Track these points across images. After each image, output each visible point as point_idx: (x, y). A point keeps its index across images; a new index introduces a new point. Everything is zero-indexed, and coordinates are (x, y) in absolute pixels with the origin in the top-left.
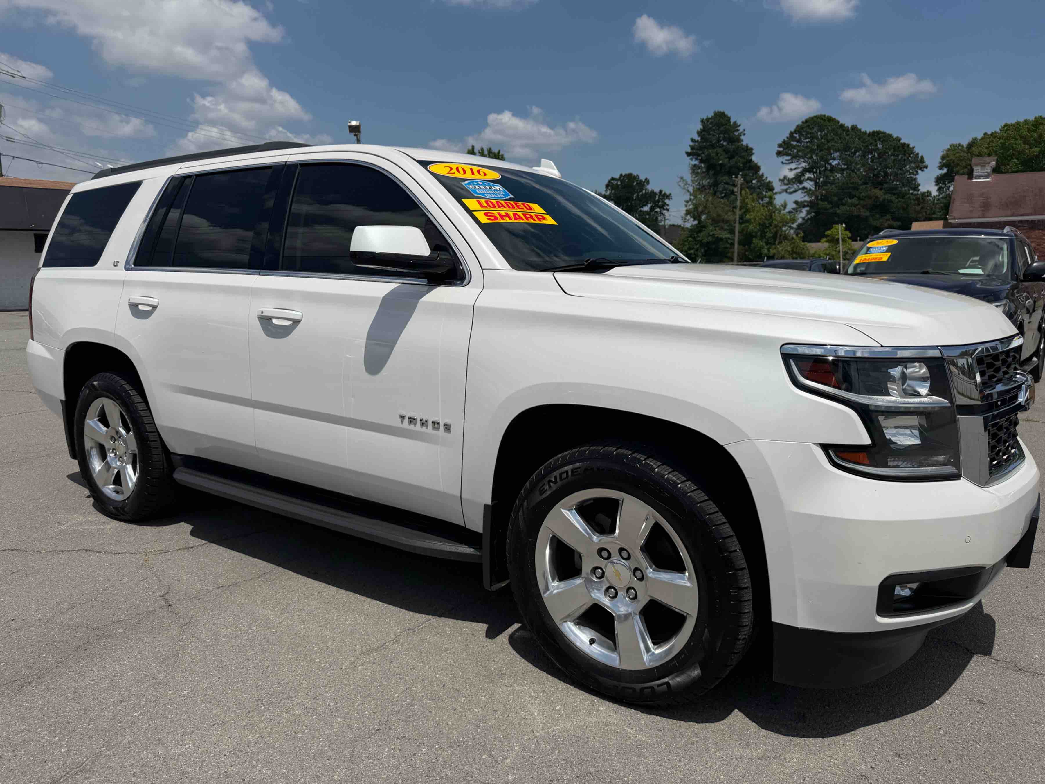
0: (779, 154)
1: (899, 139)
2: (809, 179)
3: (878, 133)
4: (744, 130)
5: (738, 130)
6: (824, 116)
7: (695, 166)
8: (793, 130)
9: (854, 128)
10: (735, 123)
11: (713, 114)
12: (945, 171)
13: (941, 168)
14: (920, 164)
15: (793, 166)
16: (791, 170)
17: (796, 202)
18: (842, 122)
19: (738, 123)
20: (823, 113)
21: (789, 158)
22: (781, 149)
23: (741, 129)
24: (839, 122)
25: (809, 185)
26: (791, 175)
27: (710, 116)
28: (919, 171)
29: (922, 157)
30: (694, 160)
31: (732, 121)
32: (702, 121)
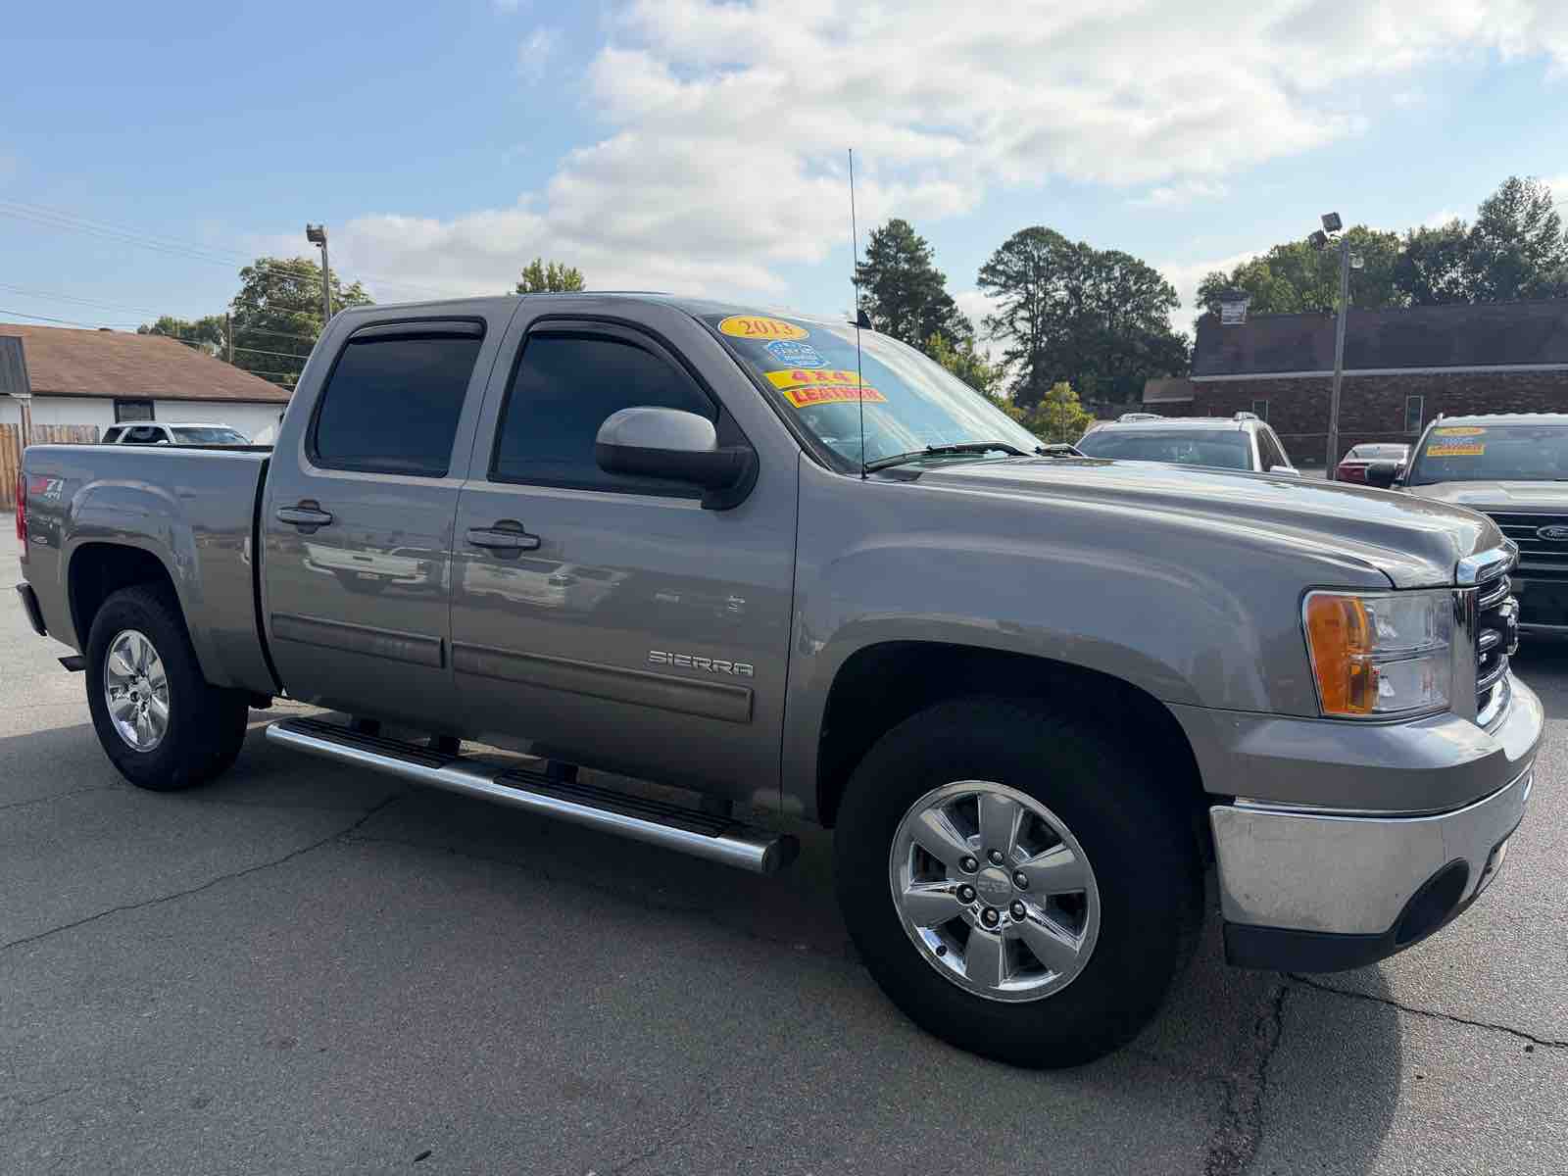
0: (982, 282)
1: (1141, 263)
2: (1023, 319)
3: (1115, 253)
4: (933, 250)
5: (924, 249)
6: (1043, 228)
7: (865, 297)
8: (1000, 248)
9: (1082, 246)
10: (920, 239)
11: (887, 224)
12: (1204, 310)
13: (1199, 306)
14: (1170, 296)
15: (1001, 299)
16: (999, 306)
17: (1007, 353)
18: (1066, 238)
19: (924, 239)
20: (1041, 225)
21: (997, 288)
22: (984, 276)
23: (928, 247)
24: (1062, 238)
25: (1024, 327)
26: (998, 315)
27: (883, 228)
28: (1171, 309)
29: (1172, 288)
30: (863, 288)
31: (916, 235)
32: (873, 235)
